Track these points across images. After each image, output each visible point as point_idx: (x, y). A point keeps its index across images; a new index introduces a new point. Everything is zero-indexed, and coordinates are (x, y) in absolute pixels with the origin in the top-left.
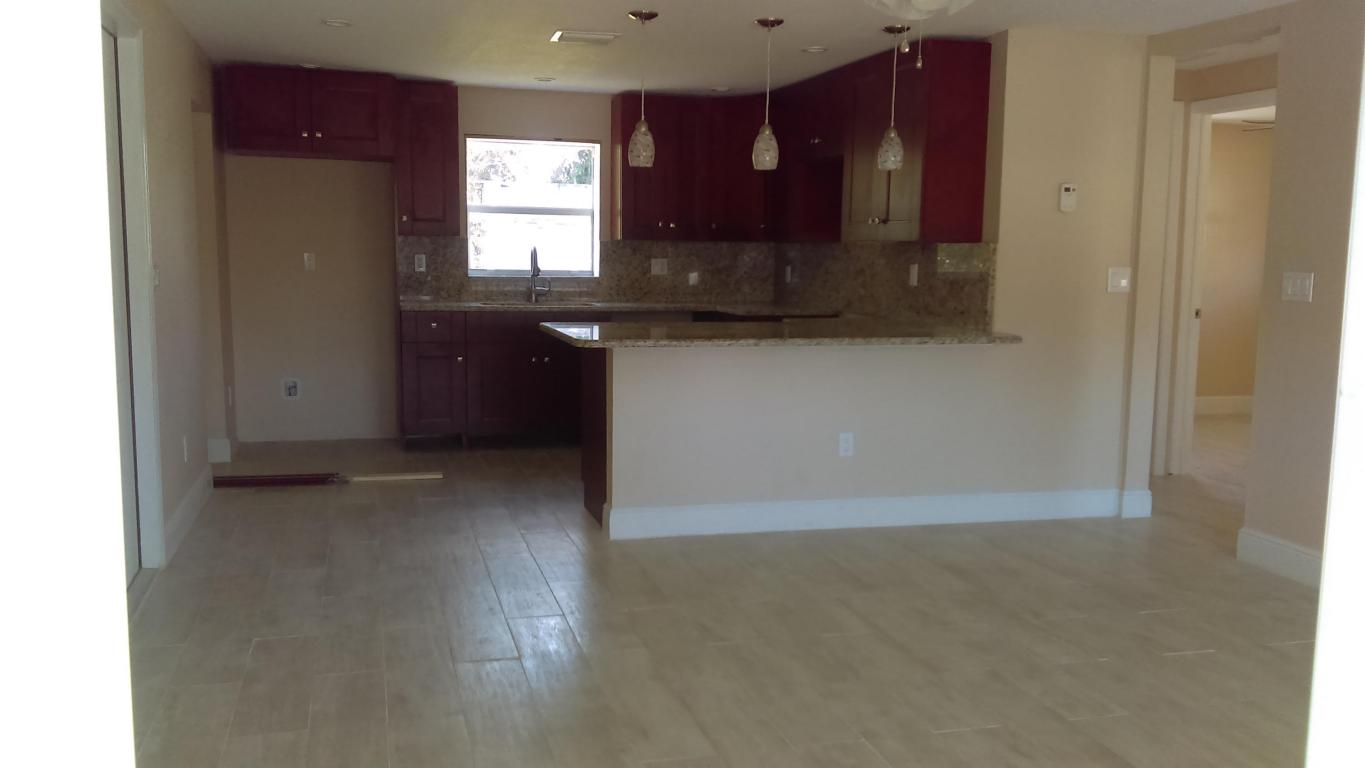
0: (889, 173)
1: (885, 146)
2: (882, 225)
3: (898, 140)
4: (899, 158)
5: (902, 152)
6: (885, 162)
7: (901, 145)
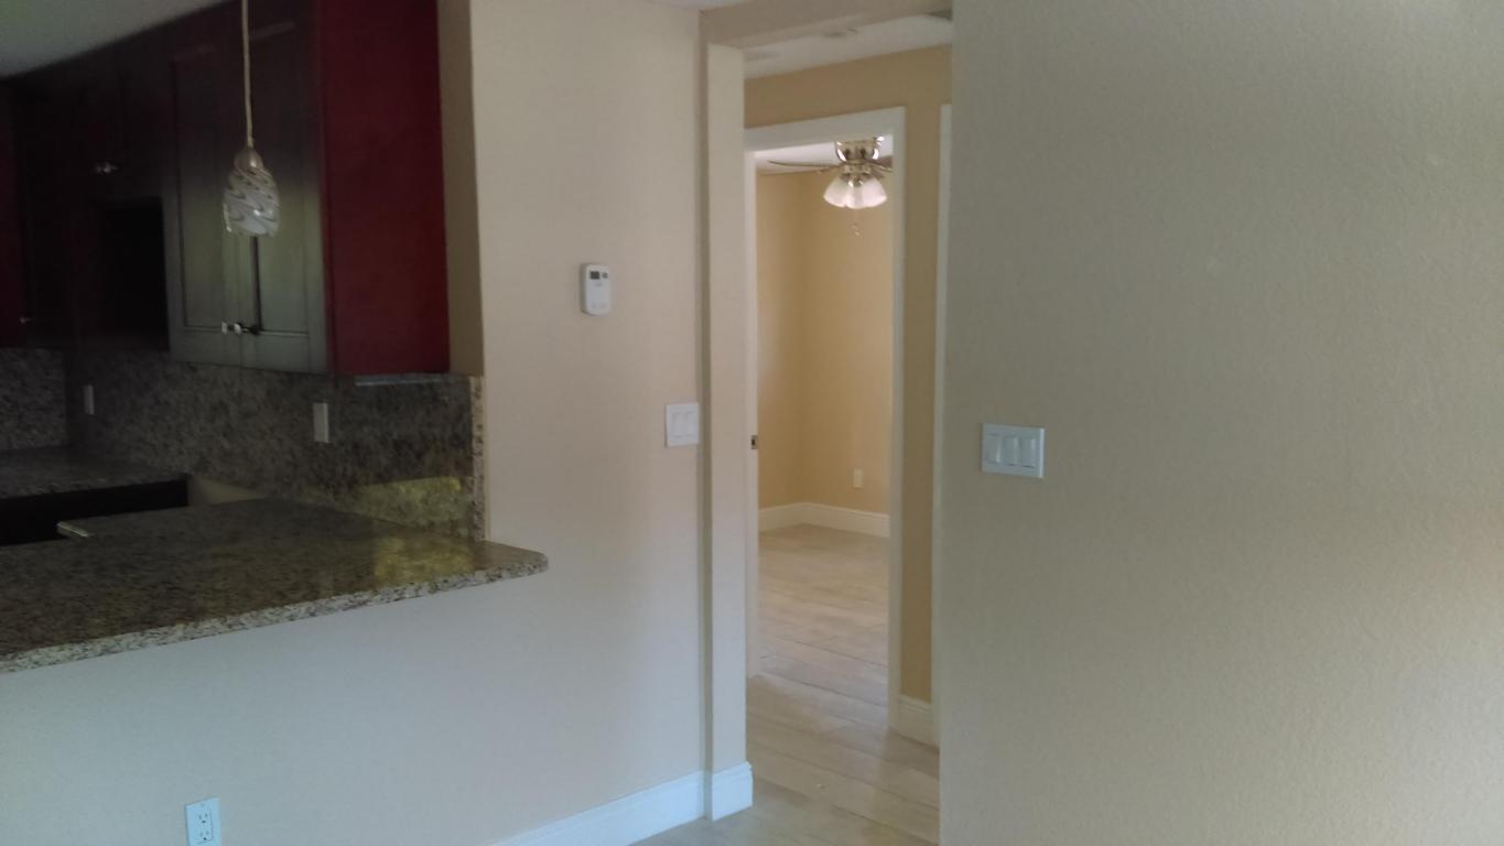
0: (255, 241)
1: (238, 188)
2: (249, 338)
3: (265, 174)
4: (270, 213)
5: (275, 201)
6: (242, 219)
7: (271, 184)
